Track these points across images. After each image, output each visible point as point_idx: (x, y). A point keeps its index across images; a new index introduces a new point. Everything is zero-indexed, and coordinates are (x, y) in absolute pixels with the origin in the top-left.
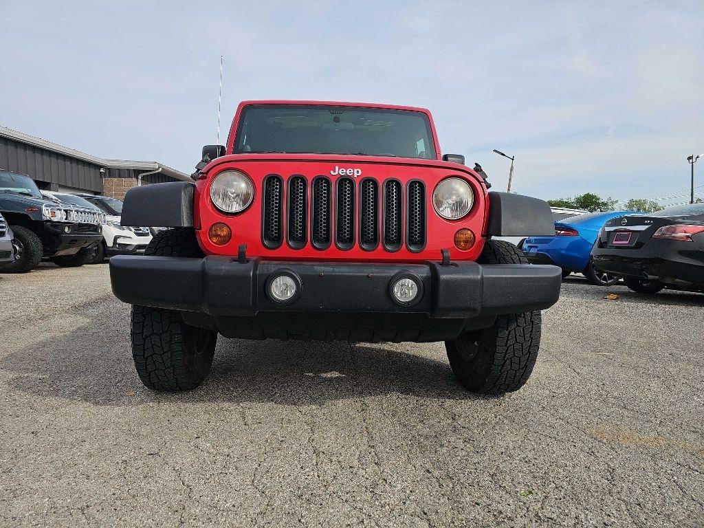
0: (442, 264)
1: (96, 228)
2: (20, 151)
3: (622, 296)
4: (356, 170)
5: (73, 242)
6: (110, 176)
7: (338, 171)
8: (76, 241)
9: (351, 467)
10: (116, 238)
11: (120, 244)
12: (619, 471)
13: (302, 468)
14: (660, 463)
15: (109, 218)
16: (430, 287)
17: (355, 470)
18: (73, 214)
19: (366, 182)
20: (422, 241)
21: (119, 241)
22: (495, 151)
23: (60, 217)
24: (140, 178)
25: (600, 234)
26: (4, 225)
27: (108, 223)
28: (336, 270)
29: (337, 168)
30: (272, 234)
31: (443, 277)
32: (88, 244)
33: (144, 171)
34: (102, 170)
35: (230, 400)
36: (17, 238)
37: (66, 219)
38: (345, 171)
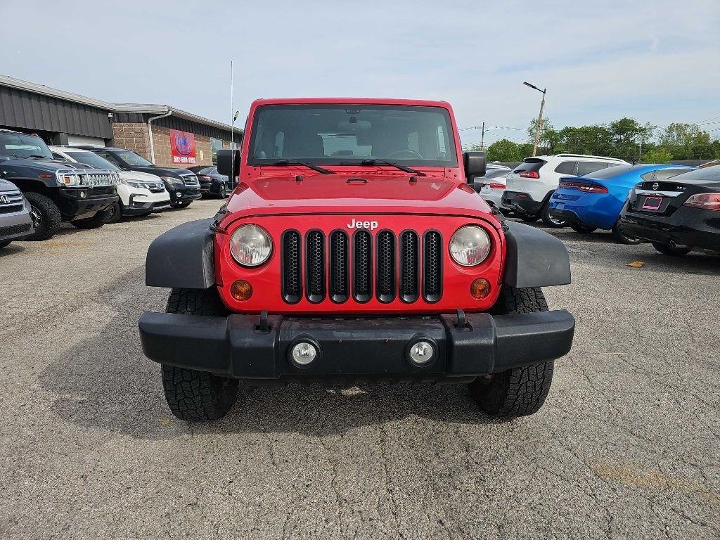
0: (456, 326)
1: (111, 190)
2: (25, 100)
3: (648, 260)
4: (372, 223)
5: (90, 206)
6: (119, 121)
7: (355, 224)
8: (93, 205)
9: (371, 520)
10: (131, 197)
11: (136, 203)
12: (616, 519)
13: (326, 521)
14: (656, 507)
15: (124, 175)
16: (444, 349)
17: (375, 522)
18: (87, 178)
19: (382, 234)
20: (438, 292)
21: (135, 199)
22: (526, 83)
23: (74, 181)
24: (150, 122)
25: (629, 196)
26: (20, 198)
27: (122, 181)
28: (355, 335)
29: (354, 221)
30: (291, 286)
31: (457, 343)
32: (104, 207)
33: (153, 115)
34: (110, 115)
35: (258, 430)
36: (34, 204)
37: (81, 184)
38: (361, 224)
